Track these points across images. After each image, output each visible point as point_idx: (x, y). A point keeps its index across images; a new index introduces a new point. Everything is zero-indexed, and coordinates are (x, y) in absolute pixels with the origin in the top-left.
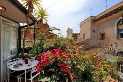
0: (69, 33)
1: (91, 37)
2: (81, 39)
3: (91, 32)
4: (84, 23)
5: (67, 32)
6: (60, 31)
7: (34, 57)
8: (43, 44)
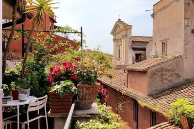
0: (119, 36)
1: (185, 50)
2: (156, 56)
3: (186, 34)
4: (164, 7)
5: (114, 32)
6: (82, 37)
7: (27, 89)
8: (43, 66)
